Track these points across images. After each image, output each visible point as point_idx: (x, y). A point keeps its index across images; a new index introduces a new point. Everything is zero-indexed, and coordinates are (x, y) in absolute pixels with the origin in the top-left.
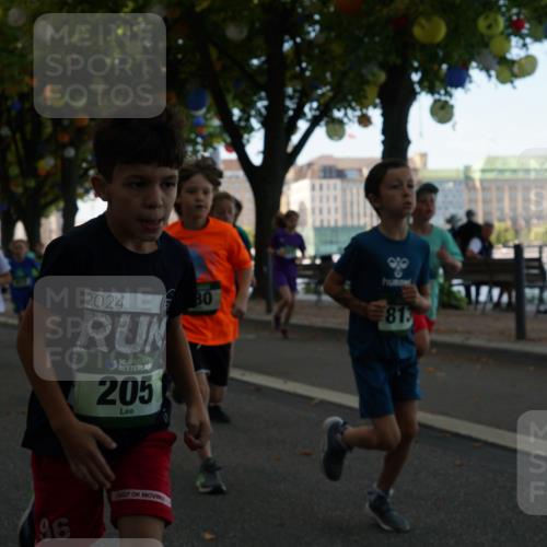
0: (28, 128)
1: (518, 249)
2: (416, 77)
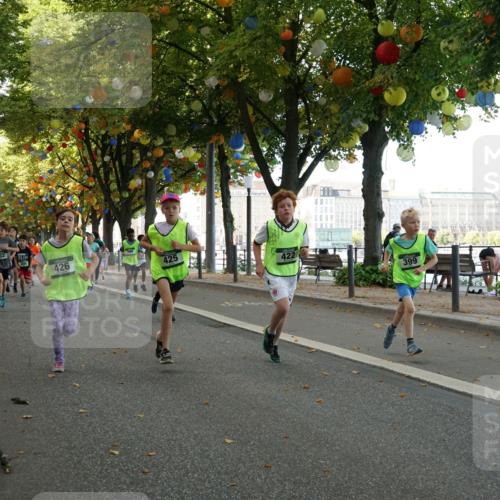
0: (124, 158)
1: (455, 248)
2: (387, 129)
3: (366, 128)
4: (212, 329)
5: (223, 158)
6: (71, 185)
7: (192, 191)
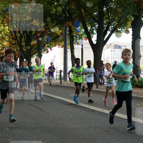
3: (133, 19)
4: (66, 106)
5: (71, 32)
6: (5, 43)
7: (57, 46)
